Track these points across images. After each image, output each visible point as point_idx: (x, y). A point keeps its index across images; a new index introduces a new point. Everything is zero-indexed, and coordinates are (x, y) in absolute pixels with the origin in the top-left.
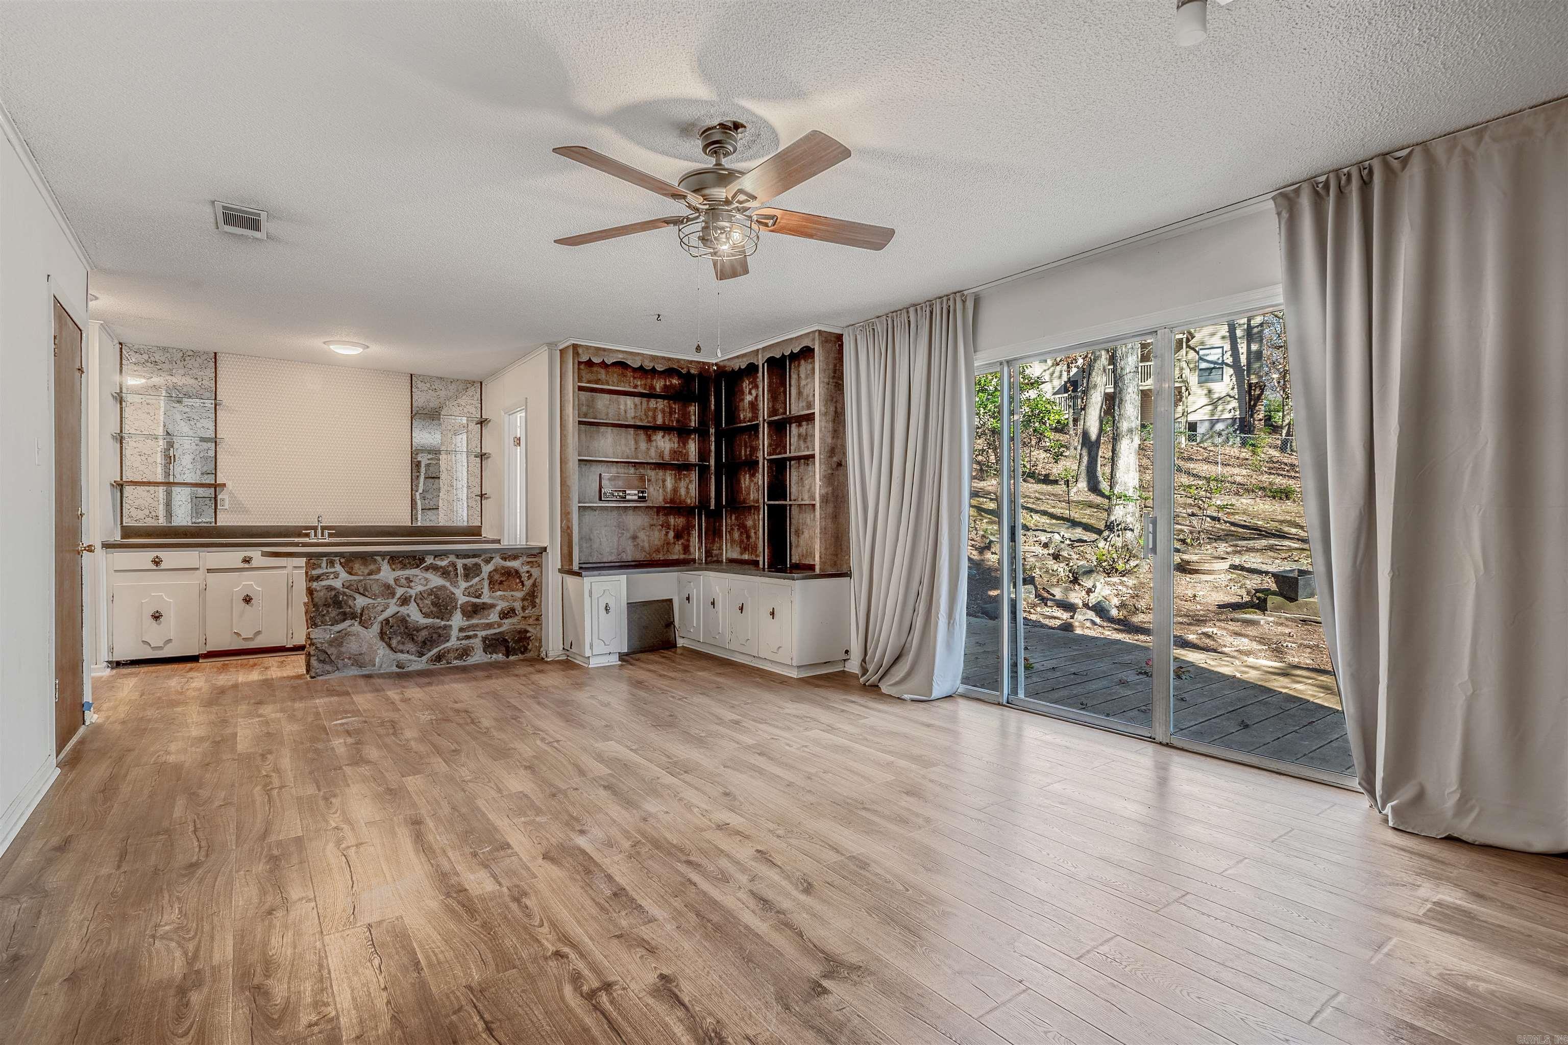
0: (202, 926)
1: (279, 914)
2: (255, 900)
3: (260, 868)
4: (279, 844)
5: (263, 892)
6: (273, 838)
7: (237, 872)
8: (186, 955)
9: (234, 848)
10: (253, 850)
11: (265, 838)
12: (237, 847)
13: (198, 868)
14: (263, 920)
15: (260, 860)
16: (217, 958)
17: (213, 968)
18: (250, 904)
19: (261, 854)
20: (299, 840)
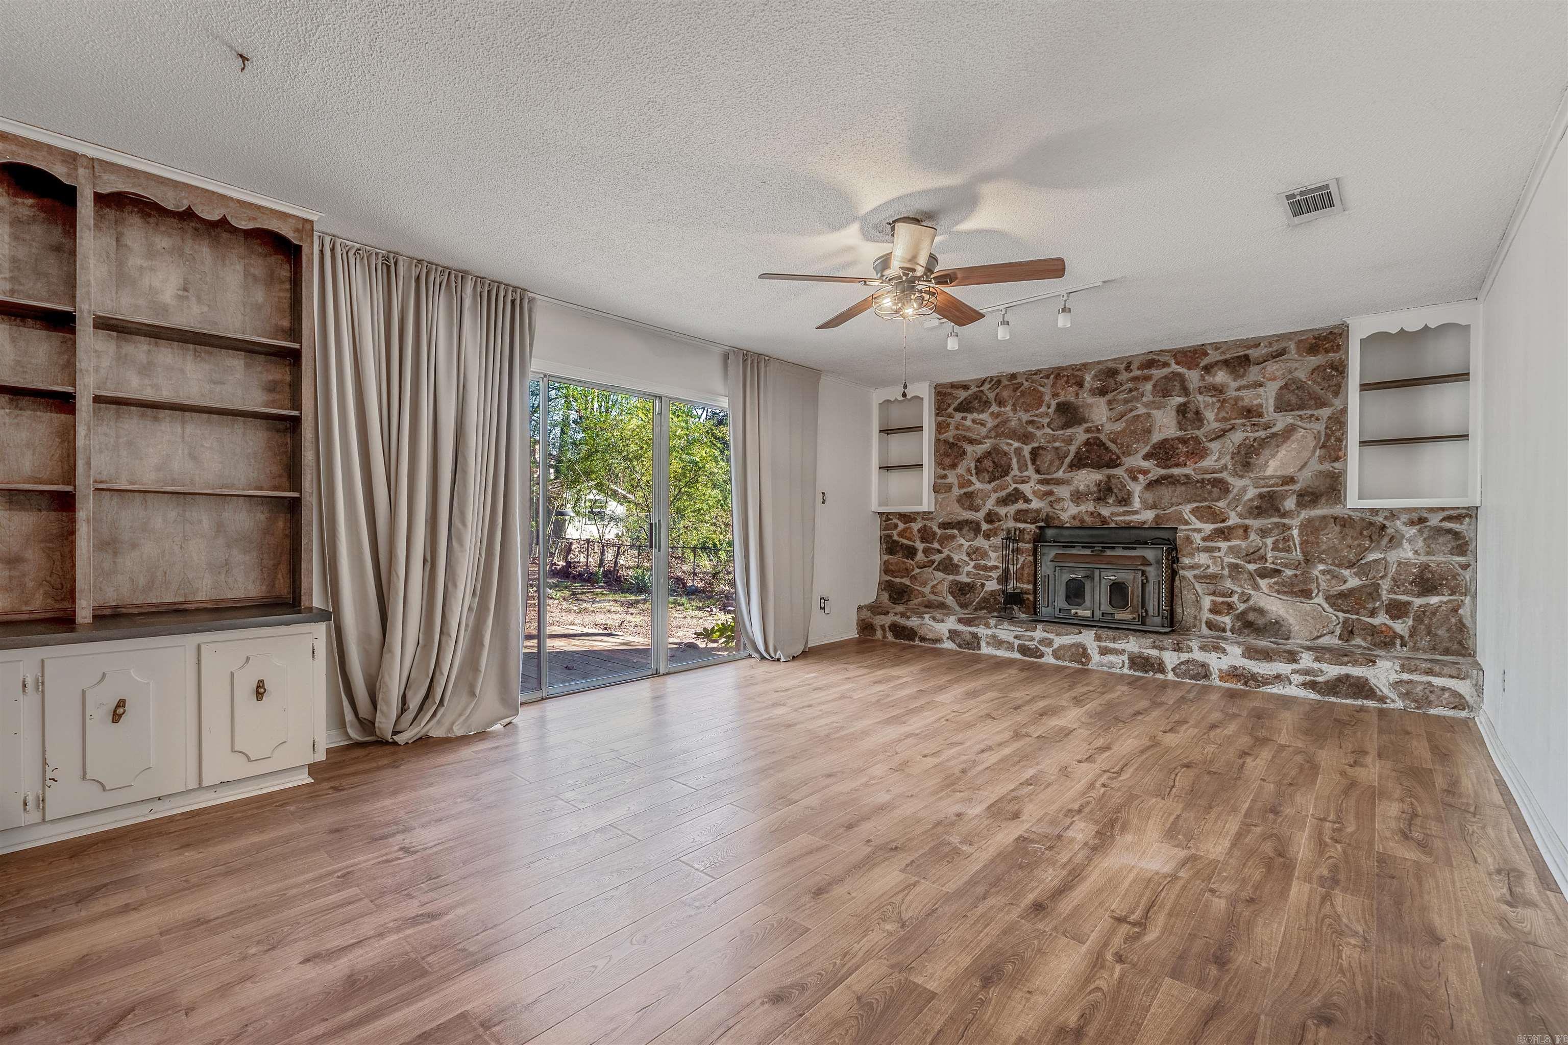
0: (1316, 923)
1: (1244, 895)
2: (1260, 921)
3: (1241, 957)
4: (1201, 983)
5: (1250, 924)
6: (1207, 998)
7: (1268, 970)
8: (1332, 904)
9: (1262, 1017)
10: (1239, 994)
11: (1215, 1007)
12: (1258, 1016)
13: (1318, 1009)
14: (1261, 897)
15: (1237, 970)
16: (1306, 887)
17: (1310, 883)
18: (1267, 919)
19: (1231, 980)
20: (1176, 974)
